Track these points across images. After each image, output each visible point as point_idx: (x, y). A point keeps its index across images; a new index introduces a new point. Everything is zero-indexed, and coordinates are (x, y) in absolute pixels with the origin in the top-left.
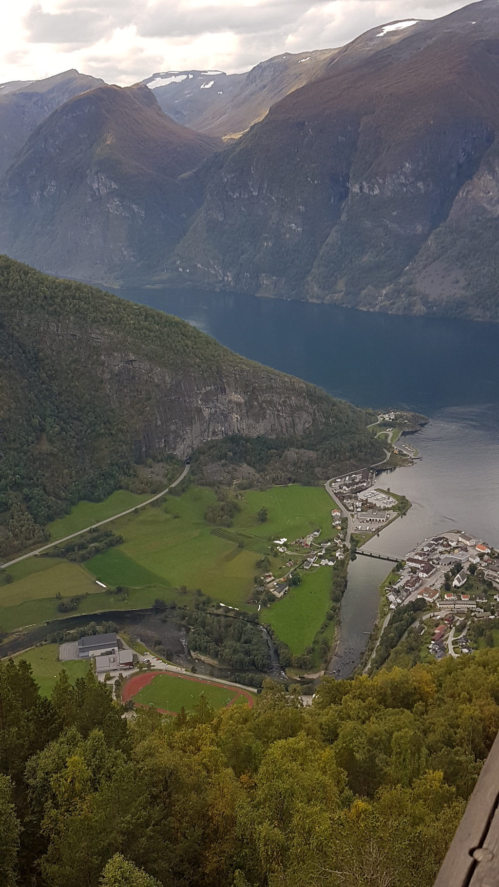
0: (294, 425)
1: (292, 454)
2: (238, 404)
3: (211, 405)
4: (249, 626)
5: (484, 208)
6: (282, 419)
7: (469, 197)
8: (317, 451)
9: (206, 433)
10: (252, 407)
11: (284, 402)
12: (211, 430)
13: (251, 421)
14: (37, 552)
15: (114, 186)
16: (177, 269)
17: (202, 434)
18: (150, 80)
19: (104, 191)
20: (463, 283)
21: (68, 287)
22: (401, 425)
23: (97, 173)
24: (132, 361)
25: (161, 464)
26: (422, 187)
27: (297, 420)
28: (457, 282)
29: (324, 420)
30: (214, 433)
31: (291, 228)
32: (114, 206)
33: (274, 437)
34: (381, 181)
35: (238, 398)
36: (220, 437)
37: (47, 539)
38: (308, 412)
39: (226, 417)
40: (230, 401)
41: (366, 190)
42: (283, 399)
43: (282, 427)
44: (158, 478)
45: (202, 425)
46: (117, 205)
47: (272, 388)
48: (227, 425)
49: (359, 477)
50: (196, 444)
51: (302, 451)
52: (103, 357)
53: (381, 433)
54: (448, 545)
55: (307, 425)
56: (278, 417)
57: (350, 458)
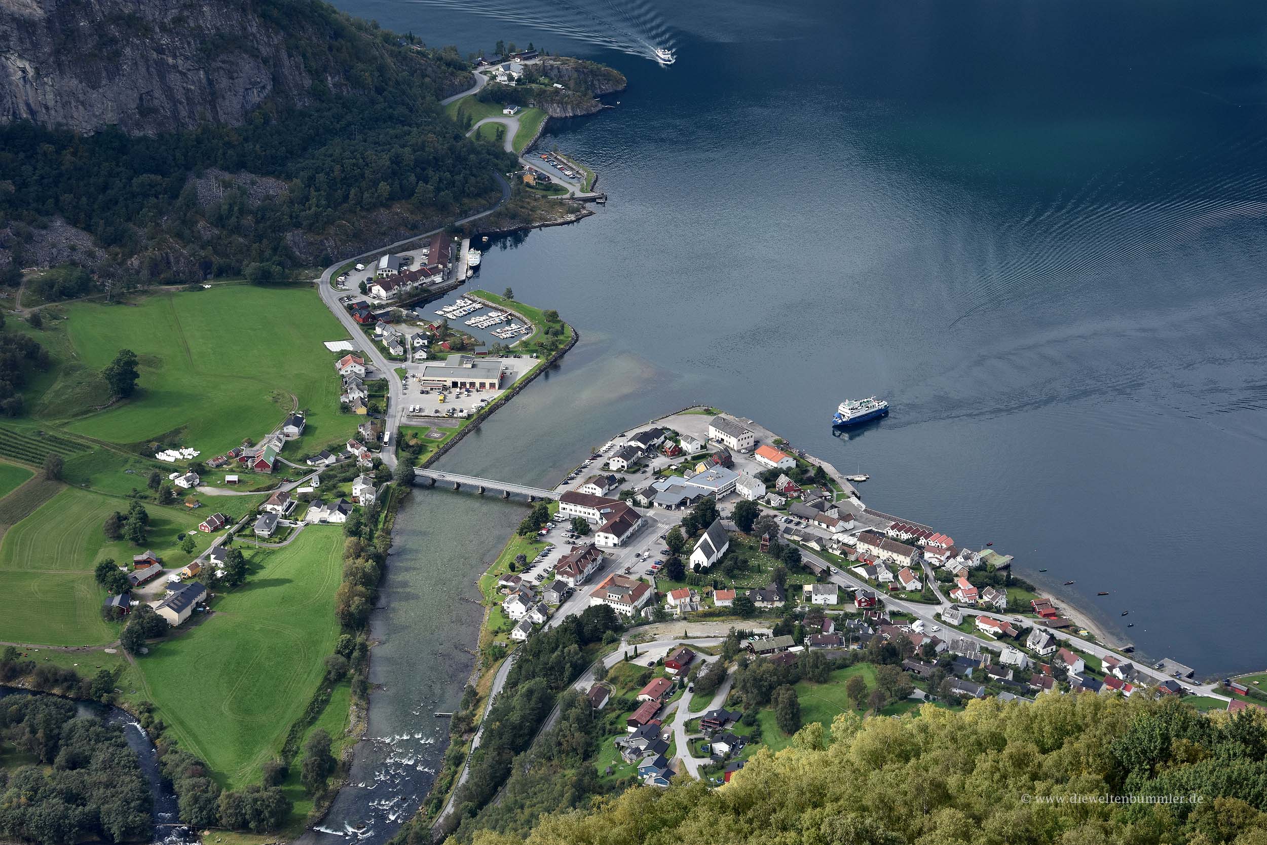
0: (212, 96)
1: (210, 187)
4: (84, 715)
6: (174, 79)
8: (289, 177)
10: (72, 35)
11: (178, 20)
13: (72, 83)
22: (545, 98)
27: (224, 82)
29: (308, 82)
33: (150, 132)
38: (254, 54)
43: (175, 102)
49: (419, 259)
51: (245, 177)
53: (485, 122)
54: (678, 452)
55: (255, 97)
56: (162, 70)
57: (392, 198)
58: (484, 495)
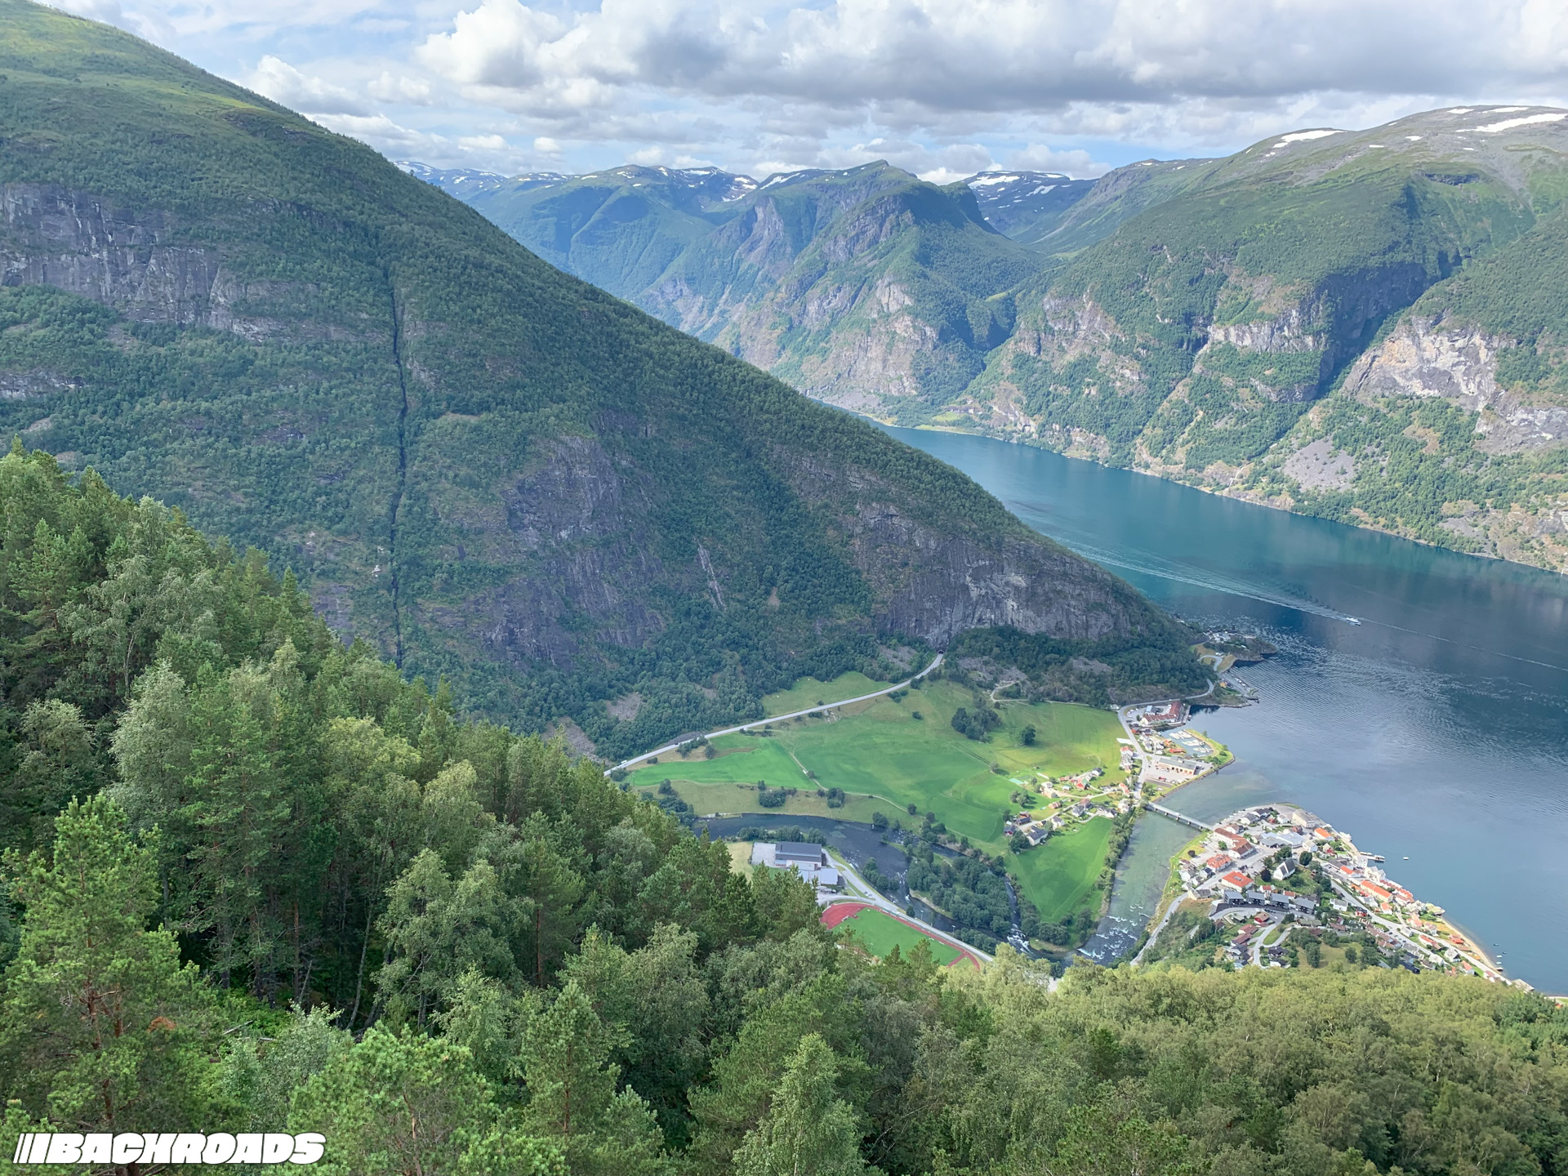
0: (1087, 627)
1: (1078, 664)
2: (1016, 588)
3: (982, 584)
5: (1395, 380)
6: (1072, 617)
7: (1375, 363)
8: (1113, 665)
9: (970, 619)
10: (1034, 594)
11: (1079, 595)
12: (977, 616)
13: (1030, 613)
14: (745, 728)
15: (908, 302)
16: (966, 410)
17: (965, 618)
18: (974, 179)
19: (894, 307)
20: (1352, 475)
21: (832, 418)
22: (1235, 651)
23: (889, 284)
24: (892, 516)
25: (906, 649)
26: (1311, 344)
27: (1093, 622)
28: (1344, 473)
29: (1129, 627)
30: (980, 620)
31: (1123, 376)
32: (903, 326)
33: (1058, 637)
34: (1255, 330)
35: (1019, 580)
36: (987, 626)
37: (758, 715)
38: (1108, 612)
39: (999, 602)
40: (1007, 584)
41: (1233, 339)
42: (1077, 592)
43: (1071, 627)
44: (901, 665)
45: (966, 607)
46: (907, 326)
47: (1065, 574)
48: (998, 612)
49: (1166, 710)
50: (955, 630)
51: (1094, 662)
52: (858, 507)
53: (1206, 657)
54: (1275, 822)
55: (1105, 630)
56: (1068, 613)
57: (1159, 682)
58: (1179, 821)
